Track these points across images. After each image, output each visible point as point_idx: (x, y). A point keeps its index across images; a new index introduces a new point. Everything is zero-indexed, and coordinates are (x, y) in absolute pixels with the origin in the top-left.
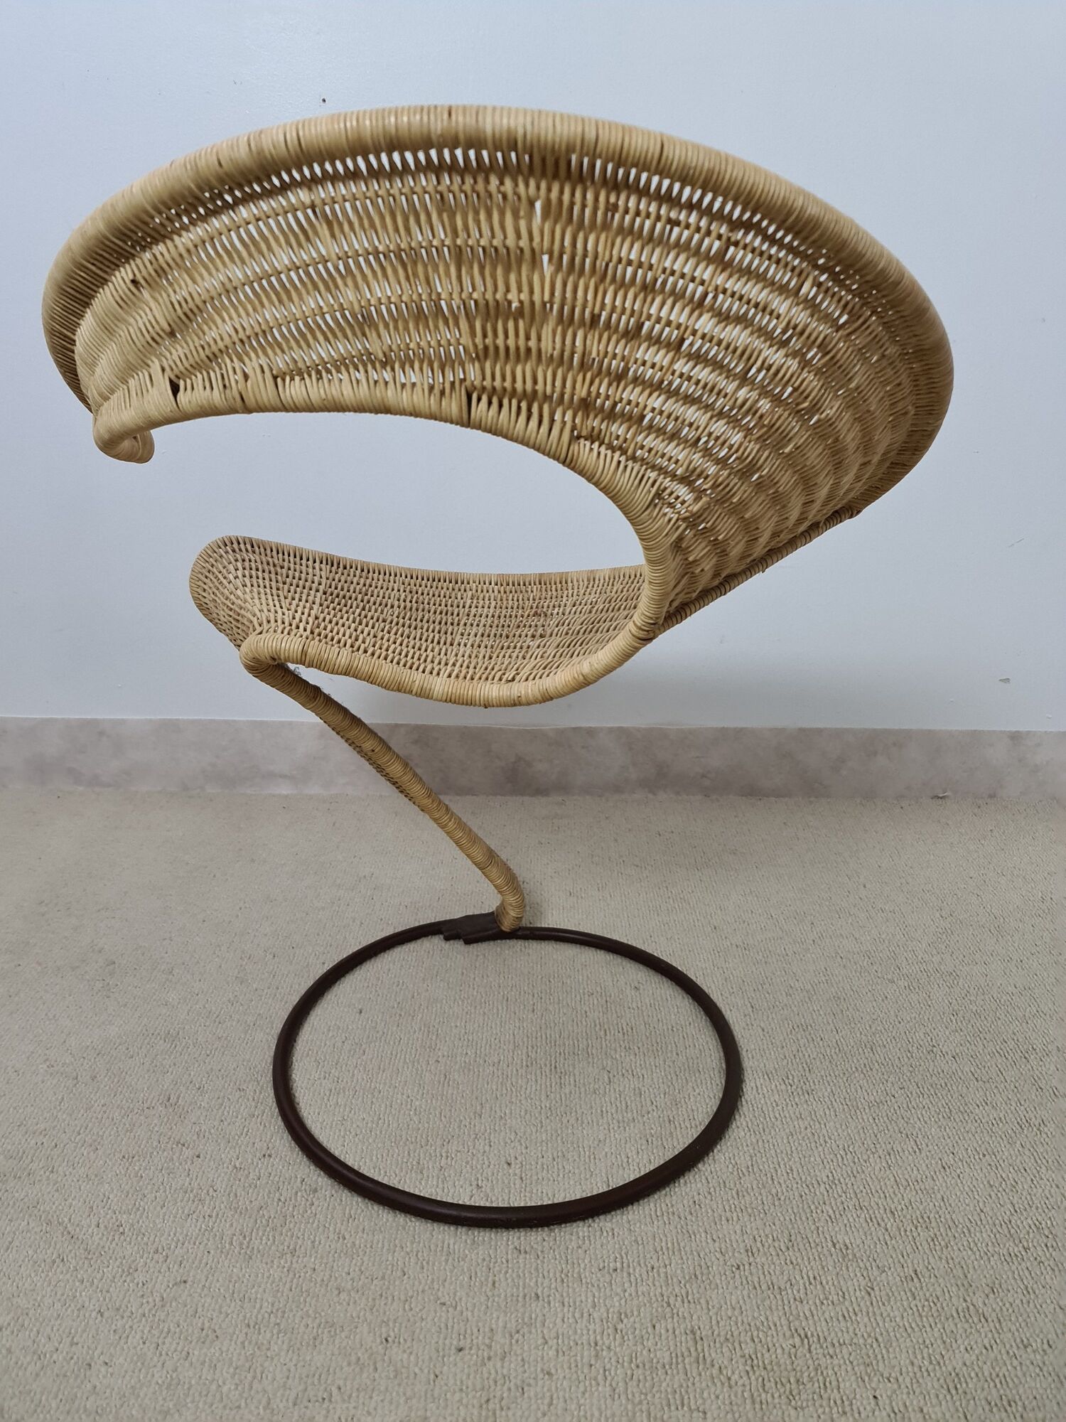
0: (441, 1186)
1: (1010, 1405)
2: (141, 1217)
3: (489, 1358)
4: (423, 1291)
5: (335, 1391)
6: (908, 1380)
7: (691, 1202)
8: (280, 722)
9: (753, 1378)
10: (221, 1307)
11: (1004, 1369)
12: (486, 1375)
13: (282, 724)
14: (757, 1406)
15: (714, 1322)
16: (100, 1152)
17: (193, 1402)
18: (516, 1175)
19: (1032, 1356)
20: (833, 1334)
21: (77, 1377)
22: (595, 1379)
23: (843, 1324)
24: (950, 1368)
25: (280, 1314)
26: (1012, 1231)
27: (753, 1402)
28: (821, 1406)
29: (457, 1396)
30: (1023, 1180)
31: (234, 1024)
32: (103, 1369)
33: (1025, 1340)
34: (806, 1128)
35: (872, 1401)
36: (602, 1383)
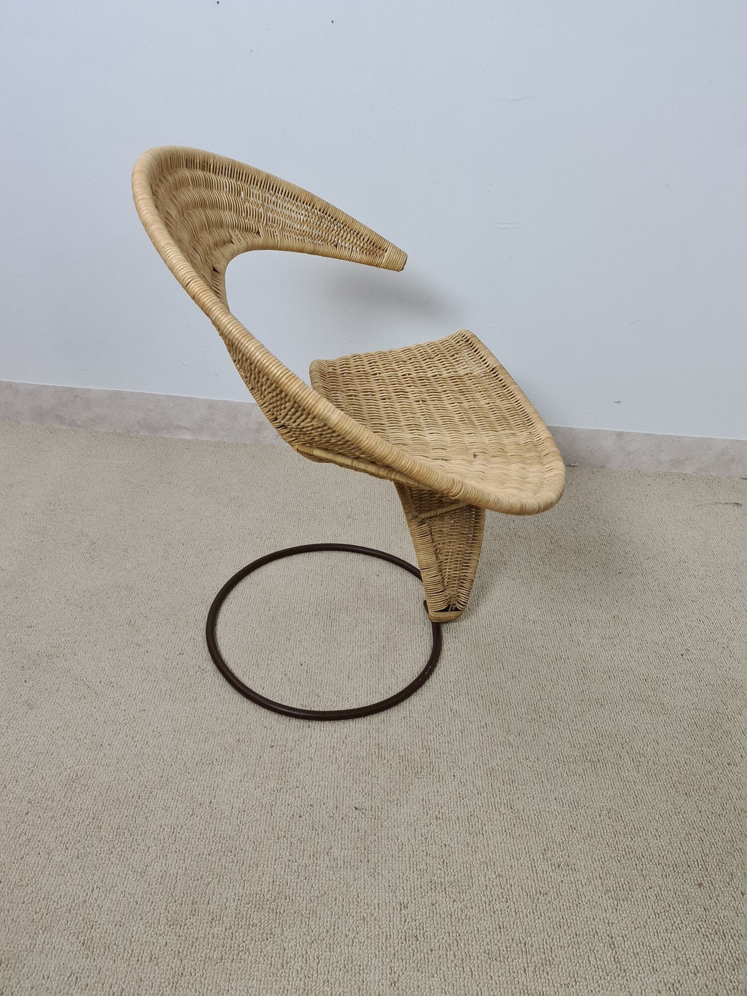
0: (267, 673)
1: (513, 783)
2: (121, 679)
3: (285, 751)
4: (256, 721)
5: (215, 761)
6: (470, 770)
7: (388, 687)
8: (185, 397)
9: (402, 765)
10: (162, 722)
11: (514, 768)
12: (283, 758)
13: (186, 398)
14: (401, 776)
15: (389, 741)
16: (98, 646)
17: (150, 762)
18: (304, 670)
19: (528, 763)
20: (441, 749)
21: (96, 750)
22: (332, 762)
23: (447, 745)
24: (490, 766)
25: (189, 727)
26: (536, 708)
27: (400, 775)
28: (429, 778)
29: (269, 765)
30: (549, 685)
31: (163, 582)
32: (108, 746)
33: (527, 757)
34: (450, 655)
35: (452, 777)
36: (334, 763)
